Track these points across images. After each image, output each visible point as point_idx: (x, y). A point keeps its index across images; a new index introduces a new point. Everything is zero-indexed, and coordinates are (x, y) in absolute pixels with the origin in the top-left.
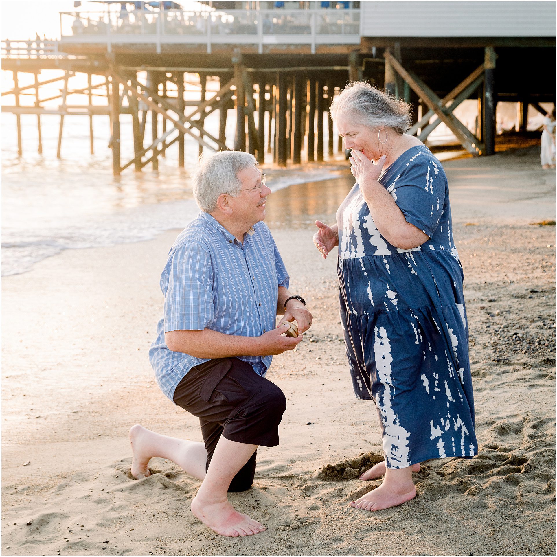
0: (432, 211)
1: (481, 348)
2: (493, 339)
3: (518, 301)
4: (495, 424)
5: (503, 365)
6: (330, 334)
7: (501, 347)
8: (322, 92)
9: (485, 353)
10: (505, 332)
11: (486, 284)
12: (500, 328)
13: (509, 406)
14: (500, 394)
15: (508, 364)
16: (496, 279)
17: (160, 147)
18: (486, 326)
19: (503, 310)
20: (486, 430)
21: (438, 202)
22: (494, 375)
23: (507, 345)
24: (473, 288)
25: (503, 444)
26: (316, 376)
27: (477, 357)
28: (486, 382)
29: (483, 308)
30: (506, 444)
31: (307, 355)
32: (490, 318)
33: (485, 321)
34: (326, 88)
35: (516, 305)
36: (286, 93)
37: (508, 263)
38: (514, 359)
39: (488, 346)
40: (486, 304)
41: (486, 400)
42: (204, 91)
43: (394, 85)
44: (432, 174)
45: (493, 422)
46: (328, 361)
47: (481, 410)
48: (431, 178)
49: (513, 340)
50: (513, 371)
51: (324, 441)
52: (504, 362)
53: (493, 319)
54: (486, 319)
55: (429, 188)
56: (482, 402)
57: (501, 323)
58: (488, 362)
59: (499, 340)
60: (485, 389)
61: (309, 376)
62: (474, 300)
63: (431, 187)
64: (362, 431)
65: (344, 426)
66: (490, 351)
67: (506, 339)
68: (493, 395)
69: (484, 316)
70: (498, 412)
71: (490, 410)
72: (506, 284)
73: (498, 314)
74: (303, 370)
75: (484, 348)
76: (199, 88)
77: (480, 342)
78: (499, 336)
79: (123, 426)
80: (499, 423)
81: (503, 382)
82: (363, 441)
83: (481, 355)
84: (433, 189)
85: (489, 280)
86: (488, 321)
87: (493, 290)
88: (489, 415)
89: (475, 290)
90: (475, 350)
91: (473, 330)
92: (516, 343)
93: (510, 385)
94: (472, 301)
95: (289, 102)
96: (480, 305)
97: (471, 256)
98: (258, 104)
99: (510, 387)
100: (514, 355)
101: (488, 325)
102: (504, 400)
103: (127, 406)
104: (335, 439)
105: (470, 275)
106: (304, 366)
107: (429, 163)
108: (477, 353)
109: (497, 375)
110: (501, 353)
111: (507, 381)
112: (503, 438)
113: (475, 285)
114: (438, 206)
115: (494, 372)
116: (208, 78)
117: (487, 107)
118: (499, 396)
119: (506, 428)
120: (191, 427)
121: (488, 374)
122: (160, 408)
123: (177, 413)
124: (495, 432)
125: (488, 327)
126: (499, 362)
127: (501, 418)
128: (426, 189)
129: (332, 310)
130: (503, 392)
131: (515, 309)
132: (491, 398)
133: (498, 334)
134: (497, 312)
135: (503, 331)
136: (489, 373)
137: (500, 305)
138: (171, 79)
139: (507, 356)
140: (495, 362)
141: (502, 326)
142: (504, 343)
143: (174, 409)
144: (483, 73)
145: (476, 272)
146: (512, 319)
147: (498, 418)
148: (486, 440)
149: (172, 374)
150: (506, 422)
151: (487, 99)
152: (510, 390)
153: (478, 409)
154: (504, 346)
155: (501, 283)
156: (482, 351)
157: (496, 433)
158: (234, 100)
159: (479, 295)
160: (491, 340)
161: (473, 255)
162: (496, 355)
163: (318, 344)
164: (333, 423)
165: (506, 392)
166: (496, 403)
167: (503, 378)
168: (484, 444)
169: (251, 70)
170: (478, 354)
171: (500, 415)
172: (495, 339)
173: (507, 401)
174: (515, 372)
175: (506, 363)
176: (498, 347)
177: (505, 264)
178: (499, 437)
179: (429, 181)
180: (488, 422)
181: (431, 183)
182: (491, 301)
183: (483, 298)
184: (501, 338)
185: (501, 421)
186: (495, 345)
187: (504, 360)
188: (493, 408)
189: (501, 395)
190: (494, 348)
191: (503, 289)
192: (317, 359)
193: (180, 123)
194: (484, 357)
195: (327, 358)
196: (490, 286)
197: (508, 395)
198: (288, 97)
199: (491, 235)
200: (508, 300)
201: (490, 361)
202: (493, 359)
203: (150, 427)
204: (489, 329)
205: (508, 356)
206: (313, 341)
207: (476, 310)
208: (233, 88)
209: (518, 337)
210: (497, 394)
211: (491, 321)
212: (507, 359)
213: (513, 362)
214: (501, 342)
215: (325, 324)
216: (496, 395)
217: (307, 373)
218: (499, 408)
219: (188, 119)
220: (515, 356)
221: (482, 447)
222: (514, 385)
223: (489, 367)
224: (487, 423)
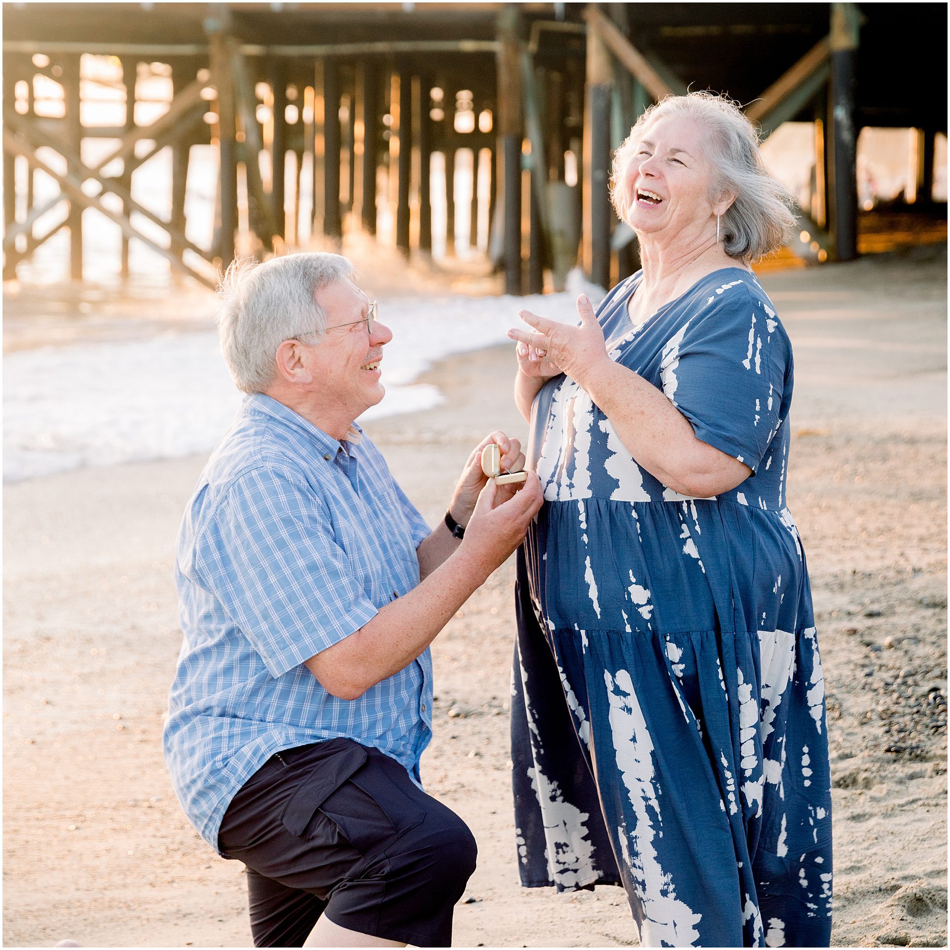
0: (758, 413)
1: (856, 723)
2: (882, 702)
3: (934, 614)
4: (900, 891)
5: (910, 760)
6: (494, 698)
7: (901, 720)
8: (427, 104)
9: (866, 734)
10: (910, 686)
11: (857, 577)
12: (897, 677)
13: (930, 850)
14: (906, 825)
15: (922, 758)
16: (878, 564)
17: (21, 243)
18: (863, 674)
19: (900, 635)
20: (880, 906)
21: (771, 392)
22: (890, 784)
23: (915, 716)
24: (826, 584)
25: (920, 933)
26: (474, 794)
27: (848, 744)
28: (873, 799)
29: (854, 632)
30: (927, 934)
31: (446, 748)
32: (872, 655)
33: (862, 662)
34: (437, 94)
35: (931, 625)
36: (338, 107)
37: (906, 526)
38: (934, 747)
39: (870, 719)
40: (860, 623)
41: (876, 838)
42: (131, 101)
43: (610, 90)
44: (761, 330)
45: (895, 888)
46: (498, 761)
47: (865, 862)
48: (759, 340)
49: (929, 704)
50: (934, 774)
51: (509, 938)
52: (911, 754)
53: (878, 658)
54: (861, 656)
55: (752, 362)
56: (866, 844)
57: (898, 665)
58: (875, 754)
59: (897, 703)
60: (871, 815)
61: (457, 796)
62: (830, 613)
63: (758, 360)
64: (596, 914)
65: (552, 905)
66: (877, 729)
67: (912, 701)
68: (890, 828)
69: (856, 649)
70: (904, 866)
71: (887, 860)
72: (905, 576)
73: (891, 646)
74: (441, 782)
75: (863, 724)
76: (120, 94)
77: (854, 710)
78: (895, 695)
79: (26, 918)
80: (909, 888)
81: (911, 798)
82: (599, 936)
83: (858, 739)
84: (762, 363)
85: (863, 566)
86: (867, 662)
87: (874, 589)
88: (884, 872)
89: (832, 590)
90: (842, 729)
91: (834, 683)
92: (937, 711)
93: (929, 805)
94: (826, 616)
95: (345, 130)
96: (847, 625)
97: (816, 510)
98: (269, 134)
99: (928, 808)
100: (932, 737)
101: (867, 670)
102: (916, 839)
103: (29, 873)
104: (536, 933)
105: (816, 555)
106: (442, 774)
107: (757, 307)
108: (848, 734)
109: (897, 782)
110: (902, 735)
111: (921, 796)
112: (919, 921)
113: (830, 580)
114: (770, 401)
115: (890, 776)
116: (142, 68)
117: (840, 144)
118: (904, 829)
119: (924, 898)
120: (191, 916)
121: (875, 781)
122: (110, 874)
123: (152, 885)
124: (900, 907)
125: (869, 675)
126: (900, 755)
127: (912, 878)
128: (746, 364)
129: (493, 643)
130: (914, 821)
131: (928, 632)
132: (886, 833)
133: (894, 691)
134: (888, 640)
135: (905, 683)
136: (878, 779)
137: (894, 625)
138: (46, 72)
139: (917, 740)
140: (889, 754)
141: (902, 673)
142: (908, 710)
143: (144, 876)
144: (829, 59)
145: (830, 548)
146: (922, 655)
147: (905, 878)
148: (880, 927)
149: (224, 772)
150: (924, 885)
151: (838, 124)
152: (928, 815)
153: (860, 858)
154: (908, 718)
155: (891, 574)
156: (858, 730)
157: (902, 911)
158: (209, 126)
159: (842, 601)
160: (878, 704)
161: (820, 508)
162: (892, 739)
163: (469, 721)
164: (527, 899)
165: (919, 820)
166: (898, 845)
167: (911, 790)
168: (877, 935)
169: (253, 50)
170: (849, 738)
171: (909, 871)
172: (885, 702)
173: (923, 840)
174: (938, 776)
175: (917, 756)
176: (895, 719)
177: (898, 528)
178: (910, 918)
179: (754, 345)
180: (883, 887)
181: (758, 352)
182: (871, 615)
183: (852, 608)
184: (900, 700)
185: (913, 884)
186: (888, 716)
187: (912, 748)
188: (894, 857)
189: (909, 828)
190: (886, 722)
191: (898, 588)
192: (471, 755)
193: (73, 181)
194: (864, 744)
195: (495, 753)
196: (866, 580)
197: (925, 827)
198: (344, 114)
199: (859, 458)
200: (911, 613)
201: (880, 753)
202: (886, 747)
203: (94, 918)
204: (870, 680)
205: (920, 741)
206: (457, 716)
207: (838, 637)
208: (208, 94)
209: (941, 696)
210: (900, 825)
211: (874, 661)
212: (918, 747)
213: (931, 754)
214: (900, 710)
215: (481, 674)
216: (896, 828)
217: (453, 788)
218: (907, 857)
219: (95, 173)
220: (935, 739)
221: (873, 940)
222: (937, 805)
223: (878, 765)
224: (880, 890)
